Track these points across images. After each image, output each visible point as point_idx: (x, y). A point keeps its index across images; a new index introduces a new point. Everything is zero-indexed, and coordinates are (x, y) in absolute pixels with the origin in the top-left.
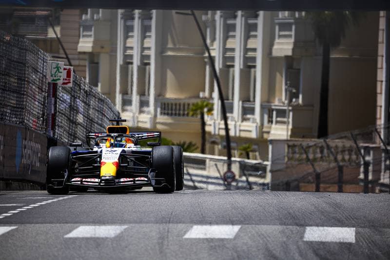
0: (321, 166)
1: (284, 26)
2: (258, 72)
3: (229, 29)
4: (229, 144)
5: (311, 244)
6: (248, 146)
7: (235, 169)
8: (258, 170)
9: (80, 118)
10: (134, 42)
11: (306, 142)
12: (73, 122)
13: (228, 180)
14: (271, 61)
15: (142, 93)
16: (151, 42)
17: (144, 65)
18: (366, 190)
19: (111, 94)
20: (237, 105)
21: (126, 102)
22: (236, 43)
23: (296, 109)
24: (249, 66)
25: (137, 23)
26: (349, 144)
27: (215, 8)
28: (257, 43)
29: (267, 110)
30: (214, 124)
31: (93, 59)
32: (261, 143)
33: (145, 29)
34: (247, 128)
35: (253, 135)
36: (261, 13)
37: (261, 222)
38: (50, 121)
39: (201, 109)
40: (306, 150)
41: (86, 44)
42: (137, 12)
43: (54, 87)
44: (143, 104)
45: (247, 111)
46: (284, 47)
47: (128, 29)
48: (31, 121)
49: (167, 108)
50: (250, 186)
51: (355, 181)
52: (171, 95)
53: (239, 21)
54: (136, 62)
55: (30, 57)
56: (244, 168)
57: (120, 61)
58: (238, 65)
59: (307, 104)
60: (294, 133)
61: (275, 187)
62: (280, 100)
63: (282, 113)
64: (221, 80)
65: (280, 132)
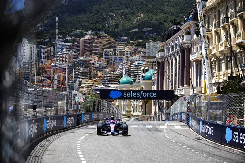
0: (145, 118)
1: (141, 102)
2: (138, 107)
3: (134, 102)
4: (134, 116)
5: (147, 128)
6: (136, 116)
7: (135, 119)
8: (138, 119)
9: (117, 113)
10: (123, 104)
11: (144, 115)
12: (116, 113)
13: (134, 120)
14: (139, 106)
15: (124, 110)
16: (125, 104)
17: (124, 106)
18: (151, 121)
19: (120, 110)
20: (135, 111)
21: (122, 111)
22: (135, 103)
23: (142, 111)
24: (136, 106)
25: (123, 101)
26: (148, 115)
27: (132, 99)
28: (137, 103)
29: (139, 111)
30: (132, 113)
31: (118, 106)
32: (138, 116)
33: (124, 102)
34: (136, 114)
35: (137, 115)
36: (138, 100)
37: (140, 125)
38: (113, 113)
39: (131, 111)
40: (143, 116)
41: (117, 104)
42: (123, 100)
43: (114, 109)
44: (124, 111)
45: (136, 112)
46: (141, 104)
47: (122, 102)
48: (111, 113)
49: (127, 111)
50: (137, 121)
51: (149, 120)
52: (127, 110)
53: (135, 101)
54: (123, 106)
55: (111, 106)
56: (136, 119)
57: (121, 106)
58: (135, 106)
59: (144, 111)
60: (142, 114)
61: (140, 121)
62: (140, 110)
63: (140, 112)
64: (133, 108)
65: (140, 114)
